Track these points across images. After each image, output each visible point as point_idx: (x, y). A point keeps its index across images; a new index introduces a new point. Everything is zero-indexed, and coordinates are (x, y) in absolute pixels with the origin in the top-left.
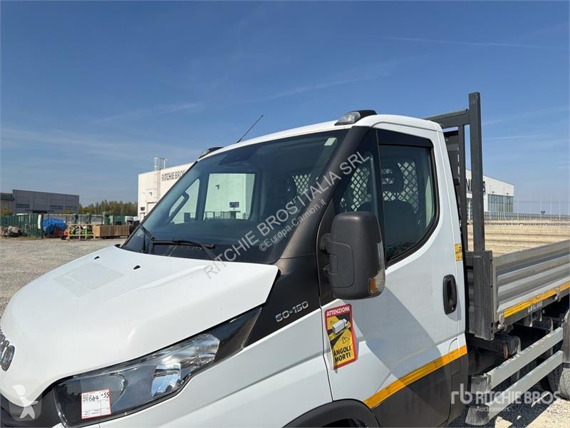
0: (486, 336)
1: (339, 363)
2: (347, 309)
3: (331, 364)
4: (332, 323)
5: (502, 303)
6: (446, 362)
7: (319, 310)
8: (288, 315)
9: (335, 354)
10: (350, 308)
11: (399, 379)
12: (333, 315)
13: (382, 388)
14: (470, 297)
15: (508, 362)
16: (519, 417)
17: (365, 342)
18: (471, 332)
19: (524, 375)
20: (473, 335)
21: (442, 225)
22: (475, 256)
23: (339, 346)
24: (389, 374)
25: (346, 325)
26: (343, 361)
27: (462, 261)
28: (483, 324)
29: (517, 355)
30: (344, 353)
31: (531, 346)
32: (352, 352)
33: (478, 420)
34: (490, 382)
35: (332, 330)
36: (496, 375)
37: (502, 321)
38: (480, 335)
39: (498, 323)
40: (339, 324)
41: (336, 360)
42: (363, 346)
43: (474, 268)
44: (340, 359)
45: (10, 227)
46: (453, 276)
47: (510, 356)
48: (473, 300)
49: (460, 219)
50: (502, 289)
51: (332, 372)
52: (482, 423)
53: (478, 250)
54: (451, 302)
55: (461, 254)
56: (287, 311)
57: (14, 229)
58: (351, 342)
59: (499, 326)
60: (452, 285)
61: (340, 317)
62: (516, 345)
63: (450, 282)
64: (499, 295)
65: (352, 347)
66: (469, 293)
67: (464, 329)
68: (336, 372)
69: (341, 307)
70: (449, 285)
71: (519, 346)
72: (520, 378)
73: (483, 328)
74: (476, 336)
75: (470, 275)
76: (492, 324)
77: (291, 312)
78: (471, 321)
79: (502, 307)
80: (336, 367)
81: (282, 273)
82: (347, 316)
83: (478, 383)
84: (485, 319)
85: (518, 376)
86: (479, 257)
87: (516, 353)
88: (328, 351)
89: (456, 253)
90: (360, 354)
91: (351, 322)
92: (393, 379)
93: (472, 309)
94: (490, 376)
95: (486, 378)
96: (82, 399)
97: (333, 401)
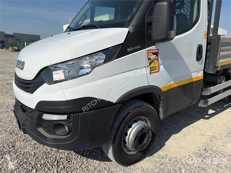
0: (212, 72)
1: (152, 72)
2: (157, 51)
3: (149, 71)
4: (150, 56)
5: (221, 60)
6: (194, 80)
7: (145, 49)
8: (133, 49)
9: (150, 68)
10: (158, 51)
11: (175, 83)
12: (151, 53)
13: (168, 85)
14: (207, 56)
15: (219, 85)
16: (218, 110)
17: (163, 66)
18: (206, 71)
19: (224, 92)
20: (207, 72)
21: (200, 22)
22: (213, 38)
23: (152, 65)
24: (171, 80)
25: (156, 58)
26: (153, 71)
27: (206, 39)
28: (212, 67)
29: (223, 83)
30: (154, 68)
31: (229, 81)
32: (157, 68)
33: (204, 105)
34: (211, 91)
35: (150, 58)
36: (213, 89)
37: (220, 67)
38: (210, 71)
39: (218, 67)
40: (153, 57)
41: (151, 71)
42: (162, 68)
43: (211, 43)
44: (153, 70)
45: (15, 47)
46: (202, 45)
47: (220, 83)
48: (209, 58)
49: (208, 21)
50: (222, 53)
51: (149, 75)
52: (205, 106)
53: (214, 35)
54: (200, 56)
55: (206, 36)
56: (132, 48)
57: (16, 48)
58: (157, 65)
59: (218, 68)
60: (201, 49)
61: (154, 54)
62: (223, 79)
63: (200, 47)
64: (220, 56)
65: (157, 66)
66: (207, 54)
67: (203, 69)
68: (151, 75)
69: (155, 50)
70: (200, 48)
71: (224, 80)
72: (223, 92)
73: (211, 69)
74: (208, 72)
75: (209, 47)
76: (216, 67)
77: (134, 48)
78: (206, 66)
79: (220, 61)
80: (150, 73)
81: (130, 32)
82: (156, 54)
83: (205, 91)
84: (213, 65)
85: (222, 91)
86: (214, 38)
87: (222, 82)
88: (148, 67)
89: (204, 35)
90: (160, 70)
91: (158, 57)
92: (172, 82)
93: (207, 61)
94: (211, 89)
95: (209, 89)
96: (53, 74)
97: (149, 85)
